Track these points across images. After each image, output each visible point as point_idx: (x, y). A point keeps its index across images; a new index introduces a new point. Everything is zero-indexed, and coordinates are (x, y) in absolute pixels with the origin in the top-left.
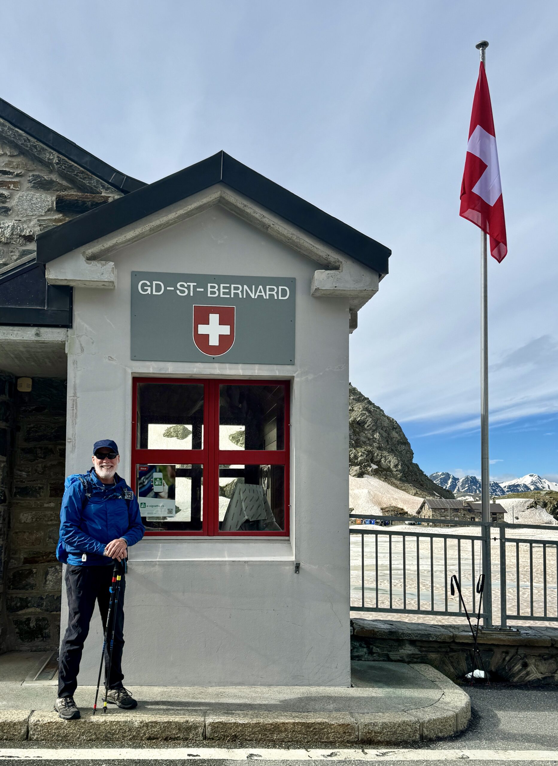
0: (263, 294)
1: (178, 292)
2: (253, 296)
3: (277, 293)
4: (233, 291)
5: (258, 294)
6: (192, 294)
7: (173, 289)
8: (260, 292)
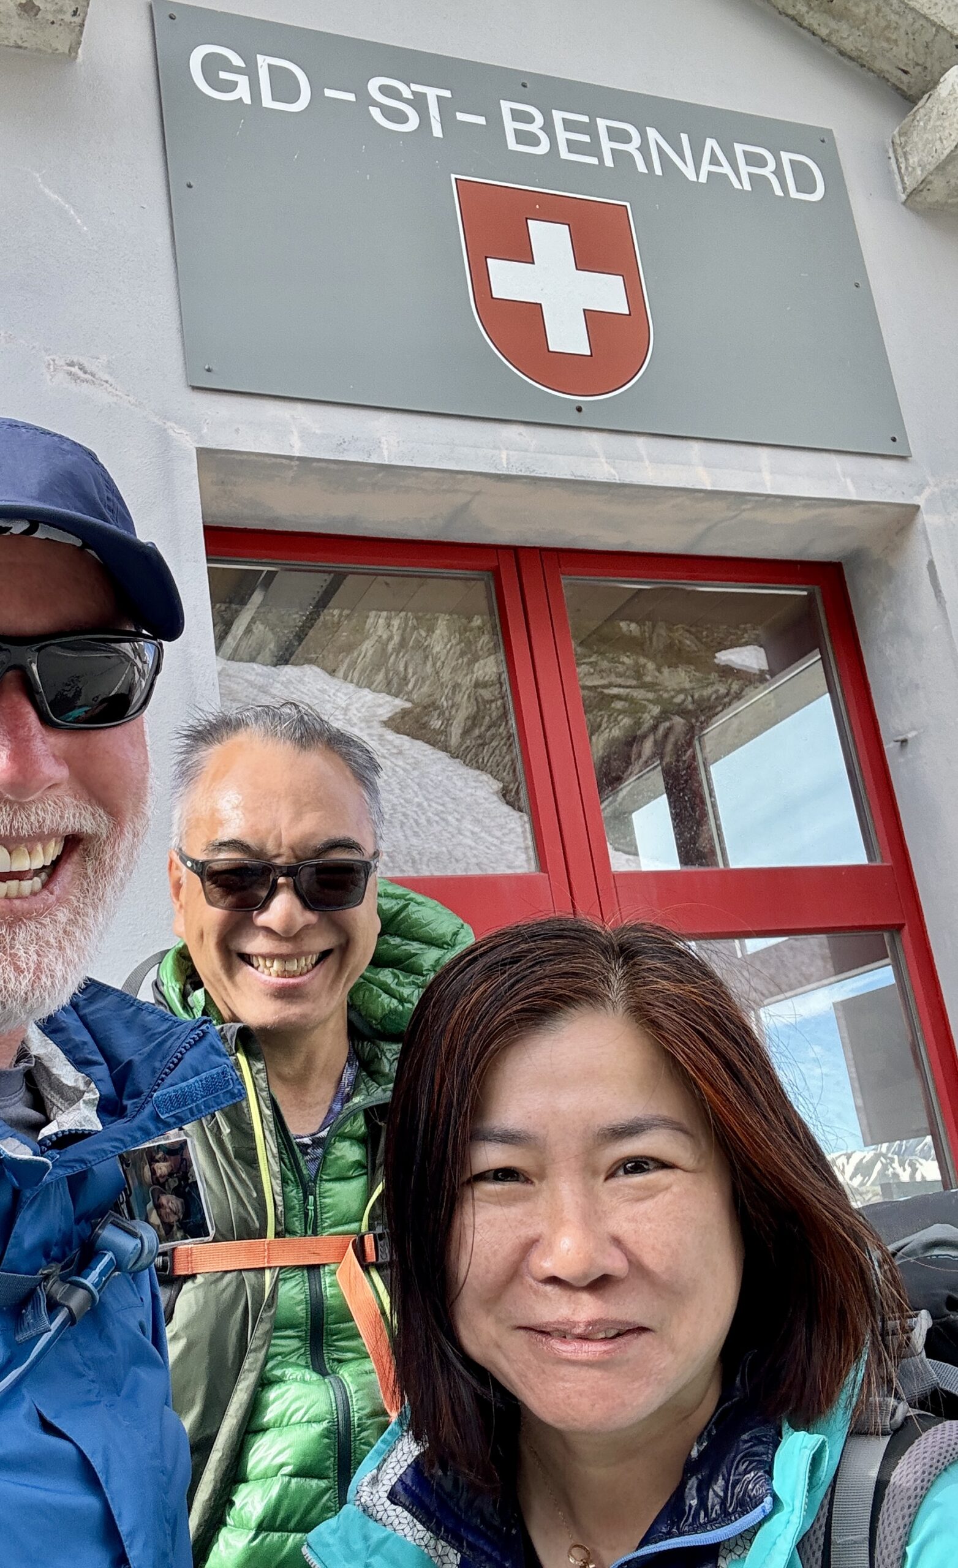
0: (726, 169)
1: (375, 112)
2: (689, 173)
3: (779, 172)
4: (607, 145)
5: (706, 167)
6: (437, 132)
7: (351, 97)
8: (714, 160)
